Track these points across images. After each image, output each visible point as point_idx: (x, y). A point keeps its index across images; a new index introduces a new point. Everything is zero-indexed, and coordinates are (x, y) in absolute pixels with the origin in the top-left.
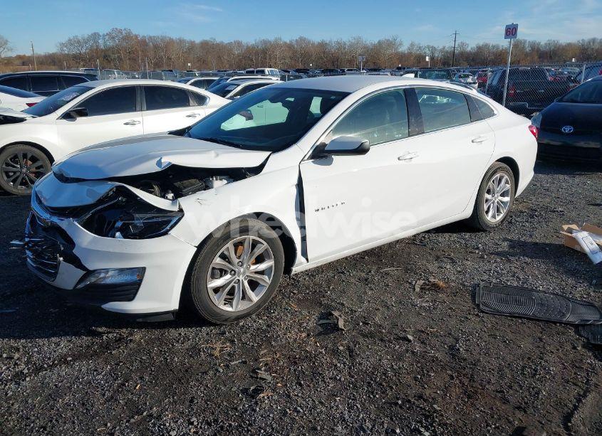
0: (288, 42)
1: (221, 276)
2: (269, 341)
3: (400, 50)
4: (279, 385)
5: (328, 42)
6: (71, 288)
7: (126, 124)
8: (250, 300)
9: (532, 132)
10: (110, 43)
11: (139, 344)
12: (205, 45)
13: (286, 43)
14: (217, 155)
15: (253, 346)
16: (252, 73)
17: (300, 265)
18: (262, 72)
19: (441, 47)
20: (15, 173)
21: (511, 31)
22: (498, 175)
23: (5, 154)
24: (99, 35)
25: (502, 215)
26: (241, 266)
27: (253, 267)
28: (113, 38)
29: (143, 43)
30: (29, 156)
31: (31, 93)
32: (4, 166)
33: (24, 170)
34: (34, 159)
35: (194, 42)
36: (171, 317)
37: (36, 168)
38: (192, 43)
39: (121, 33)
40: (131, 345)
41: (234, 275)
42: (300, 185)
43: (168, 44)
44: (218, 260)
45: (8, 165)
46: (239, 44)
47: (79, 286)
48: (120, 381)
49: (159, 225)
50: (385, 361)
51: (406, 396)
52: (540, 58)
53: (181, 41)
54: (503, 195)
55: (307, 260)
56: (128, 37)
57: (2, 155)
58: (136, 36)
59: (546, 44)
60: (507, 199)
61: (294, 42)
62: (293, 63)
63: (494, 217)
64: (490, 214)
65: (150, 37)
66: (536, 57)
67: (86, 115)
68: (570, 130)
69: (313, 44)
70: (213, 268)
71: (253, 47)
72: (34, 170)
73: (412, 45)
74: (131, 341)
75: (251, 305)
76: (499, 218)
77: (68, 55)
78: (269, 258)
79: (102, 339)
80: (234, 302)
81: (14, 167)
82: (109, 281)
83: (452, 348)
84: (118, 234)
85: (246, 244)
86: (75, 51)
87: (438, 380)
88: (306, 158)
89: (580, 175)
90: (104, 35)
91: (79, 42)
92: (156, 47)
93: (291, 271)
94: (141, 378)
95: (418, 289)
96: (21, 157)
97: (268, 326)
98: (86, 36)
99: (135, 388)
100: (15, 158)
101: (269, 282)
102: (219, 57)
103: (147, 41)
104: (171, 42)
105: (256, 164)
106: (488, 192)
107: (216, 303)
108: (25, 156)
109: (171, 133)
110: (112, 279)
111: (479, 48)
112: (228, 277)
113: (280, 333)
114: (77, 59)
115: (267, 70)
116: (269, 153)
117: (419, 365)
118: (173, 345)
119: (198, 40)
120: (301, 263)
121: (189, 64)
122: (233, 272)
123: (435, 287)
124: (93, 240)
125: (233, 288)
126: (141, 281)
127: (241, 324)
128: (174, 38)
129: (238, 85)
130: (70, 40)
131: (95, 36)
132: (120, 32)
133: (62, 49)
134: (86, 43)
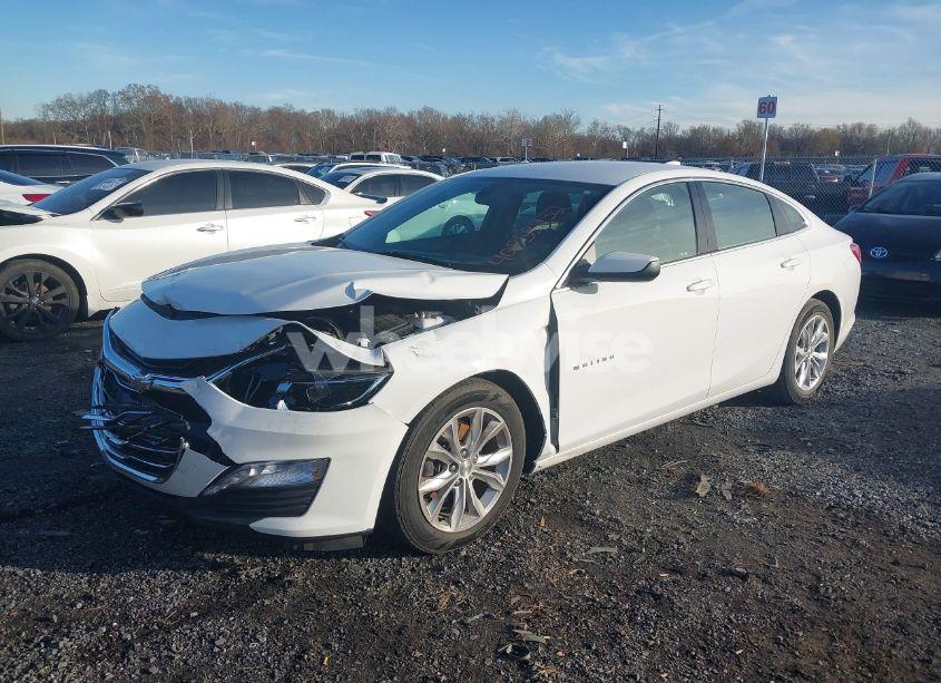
0: (406, 114)
1: (436, 474)
2: (518, 581)
3: (577, 132)
4: (560, 654)
5: (467, 116)
6: (195, 495)
7: (201, 230)
8: (476, 513)
9: (854, 252)
10: (123, 107)
11: (304, 588)
12: (275, 114)
13: (402, 116)
14: (433, 279)
15: (494, 589)
16: (360, 158)
17: (548, 458)
18: (378, 158)
19: (638, 129)
20: (20, 304)
21: (767, 107)
22: (813, 318)
23: (6, 274)
24: (107, 94)
25: (817, 380)
26: (465, 457)
27: (481, 460)
28: (130, 99)
29: (178, 108)
30: (44, 279)
31: (27, 178)
32: (3, 294)
33: (35, 301)
34: (52, 284)
35: (259, 109)
36: (360, 543)
37: (54, 298)
38: (256, 112)
39: (143, 92)
40: (291, 591)
41: (455, 471)
42: (552, 328)
43: (218, 111)
44: (435, 447)
45: (9, 291)
46: (329, 114)
47: (210, 492)
48: (293, 653)
49: (354, 389)
50: (717, 613)
51: (773, 670)
52: (782, 149)
53: (238, 108)
54: (817, 350)
55: (557, 448)
56: (154, 98)
57: (4, 273)
58: (167, 98)
59: (791, 129)
60: (823, 355)
61: (415, 115)
62: (414, 146)
63: (807, 383)
64: (802, 377)
65: (189, 100)
66: (778, 149)
67: (139, 213)
68: (882, 254)
69: (445, 118)
70: (428, 459)
71: (351, 120)
72: (50, 300)
73: (595, 124)
74: (290, 583)
75: (476, 522)
76: (813, 384)
77: (54, 123)
78: (505, 444)
79: (240, 581)
80: (454, 517)
81: (19, 295)
82: (264, 482)
83: (814, 589)
84: (282, 404)
85: (475, 421)
86: (65, 118)
87: (810, 644)
88: (559, 286)
89: (900, 320)
90: (114, 95)
91: (73, 103)
92: (199, 116)
93: (533, 466)
94: (327, 646)
95: (729, 497)
96: (30, 280)
97: (508, 556)
98: (85, 95)
99: (322, 664)
100: (21, 281)
101: (504, 483)
102: (298, 134)
103: (184, 104)
104: (222, 108)
105: (489, 293)
106: (800, 344)
107: (429, 518)
108: (37, 278)
109: (315, 244)
110: (269, 478)
111: (694, 131)
112: (447, 473)
113: (531, 569)
114: (70, 129)
115: (384, 155)
116: (506, 277)
117: (774, 618)
118: (362, 589)
119: (265, 107)
120: (549, 454)
121: (253, 143)
122: (455, 467)
123: (752, 493)
124: (243, 414)
125: (452, 494)
126: (321, 481)
127: (463, 553)
128: (228, 104)
129: (359, 176)
130: (59, 100)
131: (101, 95)
132: (141, 89)
133: (45, 114)
134: (85, 106)
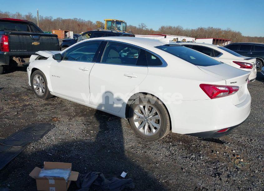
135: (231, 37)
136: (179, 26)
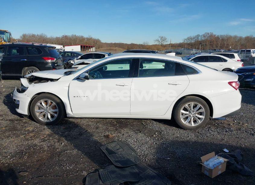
10: (203, 39)
28: (205, 36)
29: (218, 38)
38: (241, 38)
43: (229, 38)
56: (211, 36)
58: (215, 35)
65: (221, 35)
86: (189, 42)
90: (201, 35)
91: (191, 38)
92: (223, 40)
98: (194, 36)
103: (219, 37)
104: (231, 37)
121: (230, 47)
128: (232, 36)
130: (188, 38)
131: (198, 36)
132: (208, 34)
133: (184, 41)
134: (194, 39)
135: (93, 44)
136: (42, 34)
